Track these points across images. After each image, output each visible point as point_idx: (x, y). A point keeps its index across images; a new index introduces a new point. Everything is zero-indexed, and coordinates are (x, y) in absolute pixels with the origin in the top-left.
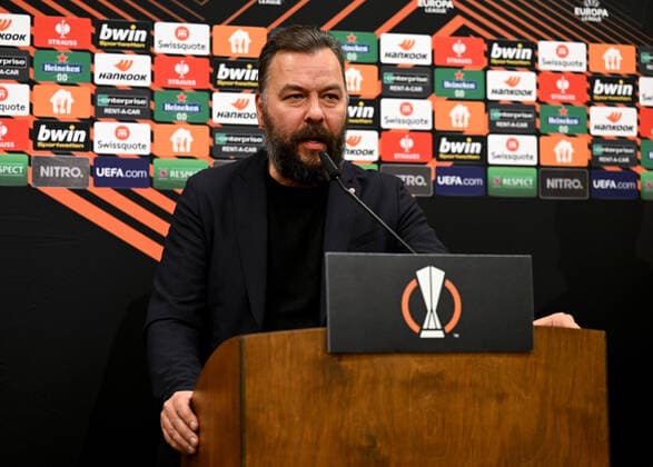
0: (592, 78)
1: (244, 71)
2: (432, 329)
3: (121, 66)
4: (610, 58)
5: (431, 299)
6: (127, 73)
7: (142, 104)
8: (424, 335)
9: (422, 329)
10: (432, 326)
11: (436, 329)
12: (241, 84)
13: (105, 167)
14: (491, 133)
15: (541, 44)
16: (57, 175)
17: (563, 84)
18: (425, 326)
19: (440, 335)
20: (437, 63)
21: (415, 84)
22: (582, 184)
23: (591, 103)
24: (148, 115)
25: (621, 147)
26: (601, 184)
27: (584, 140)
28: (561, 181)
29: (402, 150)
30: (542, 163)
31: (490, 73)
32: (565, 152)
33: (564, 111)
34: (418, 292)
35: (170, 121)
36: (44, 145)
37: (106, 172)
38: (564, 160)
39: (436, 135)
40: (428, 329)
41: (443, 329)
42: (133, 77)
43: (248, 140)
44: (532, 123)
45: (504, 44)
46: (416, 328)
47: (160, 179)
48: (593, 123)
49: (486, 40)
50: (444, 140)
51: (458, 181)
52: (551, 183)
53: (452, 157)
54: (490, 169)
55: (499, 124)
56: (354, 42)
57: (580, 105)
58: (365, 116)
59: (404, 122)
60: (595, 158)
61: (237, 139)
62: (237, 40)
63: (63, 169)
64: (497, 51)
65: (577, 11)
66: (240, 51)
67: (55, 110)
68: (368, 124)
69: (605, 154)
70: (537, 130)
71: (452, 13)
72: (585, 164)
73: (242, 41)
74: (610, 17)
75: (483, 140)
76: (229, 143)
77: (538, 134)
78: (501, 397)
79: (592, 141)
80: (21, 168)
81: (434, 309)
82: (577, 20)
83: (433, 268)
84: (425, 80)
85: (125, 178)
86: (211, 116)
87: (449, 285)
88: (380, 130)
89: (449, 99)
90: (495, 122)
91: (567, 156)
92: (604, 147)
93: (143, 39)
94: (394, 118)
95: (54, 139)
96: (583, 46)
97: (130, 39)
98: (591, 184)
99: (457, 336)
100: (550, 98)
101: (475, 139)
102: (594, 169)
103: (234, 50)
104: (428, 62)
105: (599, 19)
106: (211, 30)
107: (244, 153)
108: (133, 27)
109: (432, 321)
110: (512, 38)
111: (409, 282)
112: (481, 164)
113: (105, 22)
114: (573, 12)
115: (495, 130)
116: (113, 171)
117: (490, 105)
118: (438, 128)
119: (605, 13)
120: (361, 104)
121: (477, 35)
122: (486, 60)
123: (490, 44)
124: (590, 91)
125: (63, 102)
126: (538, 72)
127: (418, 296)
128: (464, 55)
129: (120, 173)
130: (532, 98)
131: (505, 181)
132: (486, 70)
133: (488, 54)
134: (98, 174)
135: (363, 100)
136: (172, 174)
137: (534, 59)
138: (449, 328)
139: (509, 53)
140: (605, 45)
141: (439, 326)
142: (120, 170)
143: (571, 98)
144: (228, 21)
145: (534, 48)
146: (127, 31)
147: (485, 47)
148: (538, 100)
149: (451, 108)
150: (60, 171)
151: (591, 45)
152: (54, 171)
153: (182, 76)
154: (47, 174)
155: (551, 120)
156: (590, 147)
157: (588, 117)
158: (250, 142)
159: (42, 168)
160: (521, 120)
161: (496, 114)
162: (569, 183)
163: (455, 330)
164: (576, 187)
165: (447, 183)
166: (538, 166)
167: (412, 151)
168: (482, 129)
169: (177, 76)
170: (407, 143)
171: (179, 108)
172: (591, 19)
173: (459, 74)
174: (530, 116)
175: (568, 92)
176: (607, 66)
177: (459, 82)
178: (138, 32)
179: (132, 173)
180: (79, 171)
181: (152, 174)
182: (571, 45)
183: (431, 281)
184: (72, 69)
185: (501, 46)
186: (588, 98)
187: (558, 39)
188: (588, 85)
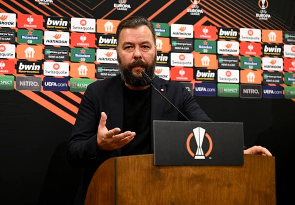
0: (264, 45)
1: (110, 39)
2: (200, 155)
3: (56, 37)
4: (271, 36)
5: (199, 142)
6: (59, 40)
7: (65, 54)
8: (196, 157)
9: (195, 155)
10: (200, 154)
11: (202, 155)
12: (109, 45)
13: (49, 82)
14: (219, 69)
15: (241, 30)
16: (27, 85)
17: (251, 47)
18: (197, 154)
19: (203, 157)
20: (195, 37)
21: (186, 46)
22: (259, 91)
23: (263, 56)
24: (68, 59)
25: (276, 76)
26: (267, 92)
27: (260, 72)
28: (249, 90)
29: (180, 76)
30: (242, 82)
31: (218, 42)
32: (251, 77)
33: (251, 59)
34: (193, 138)
35: (77, 62)
36: (21, 72)
37: (49, 84)
38: (251, 81)
39: (195, 69)
40: (198, 155)
41: (204, 155)
42: (61, 42)
43: (112, 70)
44: (237, 64)
45: (225, 29)
46: (193, 155)
47: (73, 87)
48: (264, 65)
49: (217, 27)
50: (198, 71)
51: (205, 89)
52: (246, 91)
53: (202, 79)
54: (219, 85)
55: (223, 65)
56: (159, 27)
57: (258, 56)
58: (164, 60)
59: (181, 63)
60: (264, 80)
61: (107, 70)
62: (108, 26)
63: (30, 82)
64: (222, 32)
65: (257, 15)
66: (109, 31)
67: (27, 56)
68: (165, 64)
69: (269, 78)
70: (239, 67)
71: (202, 15)
72: (260, 83)
73: (110, 26)
74: (271, 18)
75: (215, 72)
76: (104, 72)
77: (240, 69)
78: (229, 186)
79: (263, 72)
80: (11, 82)
81: (201, 146)
82: (257, 19)
83: (200, 128)
84: (190, 45)
85: (58, 87)
86: (96, 60)
87: (207, 135)
88: (170, 67)
89: (201, 53)
90: (221, 63)
91: (252, 79)
92: (269, 75)
93: (66, 25)
94: (176, 61)
95: (26, 69)
96: (259, 30)
97: (60, 25)
98: (263, 91)
99: (210, 158)
100: (245, 53)
101: (212, 71)
102: (264, 85)
103: (106, 30)
104: (191, 36)
105: (267, 19)
106: (96, 21)
107: (110, 76)
108: (62, 19)
109: (200, 151)
110: (229, 27)
111: (190, 134)
112: (214, 82)
113: (49, 17)
114: (255, 15)
115: (221, 67)
116: (52, 83)
117: (219, 56)
118: (196, 66)
119: (269, 16)
120: (162, 55)
121: (213, 25)
122: (217, 36)
123: (219, 29)
124: (263, 51)
125: (30, 53)
126: (240, 42)
128: (208, 34)
129: (55, 84)
130: (237, 53)
131: (225, 90)
132: (217, 41)
133: (218, 33)
134: (46, 85)
135: (163, 53)
136: (78, 85)
137: (238, 36)
138: (207, 155)
139: (227, 33)
140: (269, 30)
141: (203, 154)
142: (55, 83)
143: (254, 53)
144: (104, 17)
145: (238, 31)
146: (59, 21)
147: (217, 31)
148: (240, 54)
149: (202, 57)
150: (28, 83)
151: (263, 30)
152: (26, 83)
153: (83, 42)
154: (23, 85)
155: (246, 63)
156: (262, 75)
157: (262, 62)
158: (113, 71)
159: (21, 82)
160: (232, 63)
161: (221, 60)
162: (253, 91)
163: (209, 156)
164: (256, 93)
165: (200, 90)
166: (240, 83)
167: (184, 76)
168: (215, 67)
169: (81, 42)
170: (182, 73)
171: (82, 56)
172: (263, 19)
173: (205, 42)
174: (236, 61)
175: (253, 51)
176: (270, 40)
177: (205, 46)
178: (64, 22)
179: (61, 85)
180: (37, 83)
181: (69, 85)
182: (254, 30)
184: (34, 38)
185: (224, 30)
186: (262, 53)
187: (248, 27)
188: (262, 48)
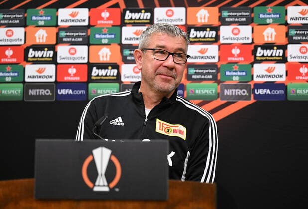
2: (101, 185)
5: (101, 167)
8: (96, 189)
9: (94, 185)
10: (101, 184)
11: (104, 186)
18: (97, 183)
19: (106, 189)
34: (93, 163)
40: (99, 186)
41: (108, 185)
46: (90, 184)
81: (103, 174)
87: (114, 159)
99: (117, 190)
109: (101, 180)
127: (93, 166)
138: (112, 185)
141: (106, 183)
163: (116, 186)
183: (102, 156)
